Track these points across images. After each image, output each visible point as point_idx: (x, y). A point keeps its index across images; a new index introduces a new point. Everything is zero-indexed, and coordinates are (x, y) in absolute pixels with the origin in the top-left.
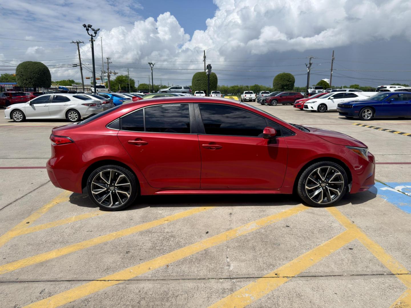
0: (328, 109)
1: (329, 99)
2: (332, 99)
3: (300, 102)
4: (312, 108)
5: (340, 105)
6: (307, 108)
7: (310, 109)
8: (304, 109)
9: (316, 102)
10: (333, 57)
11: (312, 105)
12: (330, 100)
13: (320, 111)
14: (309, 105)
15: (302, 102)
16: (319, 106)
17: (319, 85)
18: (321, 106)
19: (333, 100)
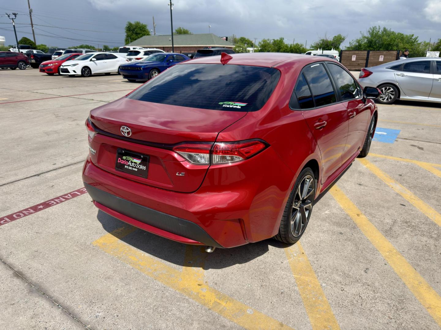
0: (93, 73)
1: (91, 60)
2: (93, 61)
3: (49, 65)
4: (74, 71)
5: (122, 67)
6: (68, 72)
7: (72, 73)
8: (61, 73)
9: (78, 64)
10: (29, 8)
11: (74, 68)
12: (92, 62)
13: (85, 75)
14: (70, 69)
15: (51, 65)
16: (82, 70)
17: (21, 43)
18: (85, 69)
19: (95, 61)
